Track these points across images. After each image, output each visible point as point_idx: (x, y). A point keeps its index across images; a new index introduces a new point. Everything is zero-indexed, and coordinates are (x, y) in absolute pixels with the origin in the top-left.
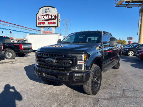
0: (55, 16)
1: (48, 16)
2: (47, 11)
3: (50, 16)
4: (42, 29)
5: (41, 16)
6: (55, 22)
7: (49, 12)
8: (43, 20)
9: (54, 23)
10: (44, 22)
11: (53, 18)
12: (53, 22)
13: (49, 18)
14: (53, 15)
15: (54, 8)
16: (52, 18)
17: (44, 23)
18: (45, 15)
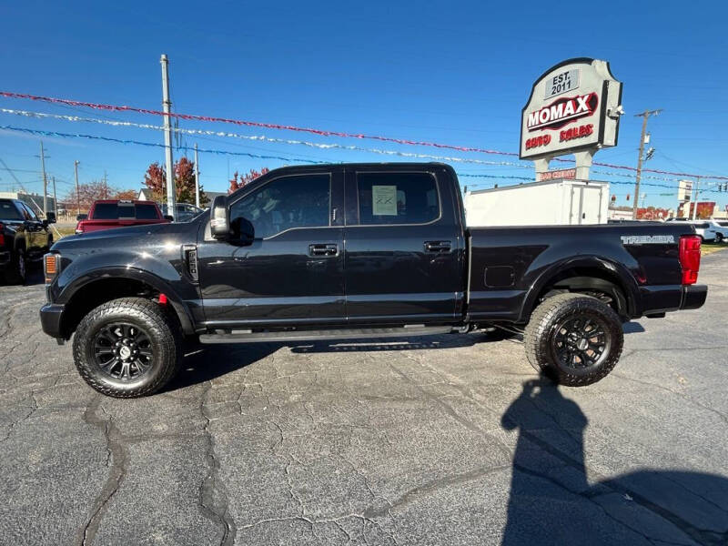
0: (592, 101)
1: (561, 106)
2: (562, 84)
3: (570, 104)
4: (541, 165)
5: (537, 114)
6: (589, 127)
7: (567, 86)
8: (542, 128)
9: (586, 131)
10: (546, 136)
11: (582, 111)
12: (582, 128)
13: (567, 112)
14: (583, 97)
15: (589, 61)
16: (579, 110)
17: (546, 140)
18: (549, 107)
